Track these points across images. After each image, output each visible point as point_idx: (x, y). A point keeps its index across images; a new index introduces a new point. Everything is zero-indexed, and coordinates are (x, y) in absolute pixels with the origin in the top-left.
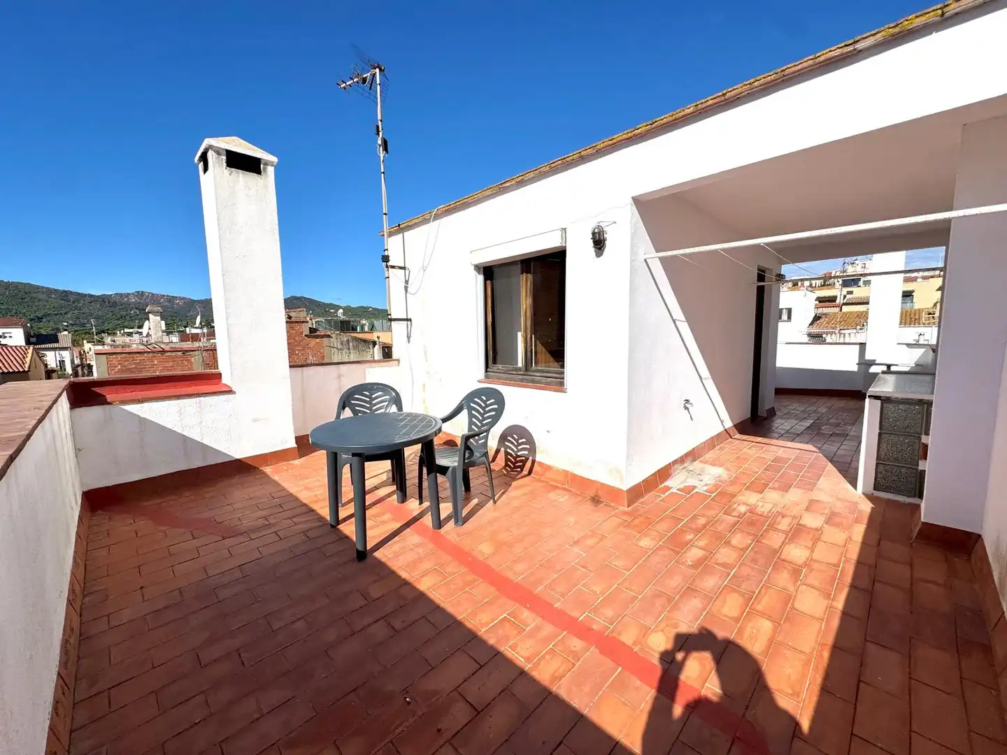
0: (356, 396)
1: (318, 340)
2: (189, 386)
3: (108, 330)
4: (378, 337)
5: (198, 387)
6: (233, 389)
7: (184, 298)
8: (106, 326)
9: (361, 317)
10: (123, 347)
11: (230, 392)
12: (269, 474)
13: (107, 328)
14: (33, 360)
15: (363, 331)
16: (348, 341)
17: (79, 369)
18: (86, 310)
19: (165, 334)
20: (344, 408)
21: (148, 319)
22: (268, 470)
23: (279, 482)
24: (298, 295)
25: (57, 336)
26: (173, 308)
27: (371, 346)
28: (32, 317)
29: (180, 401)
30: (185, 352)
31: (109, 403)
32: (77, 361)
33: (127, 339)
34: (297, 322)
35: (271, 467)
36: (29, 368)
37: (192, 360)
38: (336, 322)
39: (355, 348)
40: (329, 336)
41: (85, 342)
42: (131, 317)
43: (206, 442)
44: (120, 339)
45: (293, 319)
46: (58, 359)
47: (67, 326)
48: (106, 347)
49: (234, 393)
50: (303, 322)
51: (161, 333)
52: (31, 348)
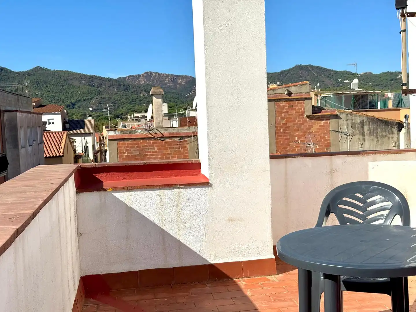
0: (345, 199)
1: (322, 123)
2: (171, 175)
3: (122, 114)
4: (406, 117)
5: (179, 177)
6: (211, 181)
7: (186, 77)
8: (120, 111)
9: (385, 87)
10: (130, 133)
11: (207, 184)
12: (243, 287)
13: (120, 113)
14: (66, 144)
15: (385, 108)
16: (362, 124)
17: (99, 155)
18: (105, 95)
19: (167, 118)
20: (327, 214)
21: (152, 102)
22: (242, 282)
23: (252, 298)
24: (304, 64)
25: (84, 121)
26: (176, 88)
27: (395, 130)
28: (68, 103)
29: (161, 191)
30: (182, 137)
31: (105, 190)
32: (97, 147)
33: (136, 124)
34: (297, 100)
35: (245, 279)
36: (63, 153)
37: (188, 146)
38: (348, 97)
39: (371, 134)
40: (337, 117)
41: (104, 127)
42: (140, 100)
43: (183, 240)
44: (131, 124)
45: (293, 96)
46: (84, 145)
47: (92, 111)
48: (117, 133)
49: (211, 186)
50: (306, 99)
51: (161, 117)
52: (66, 133)
